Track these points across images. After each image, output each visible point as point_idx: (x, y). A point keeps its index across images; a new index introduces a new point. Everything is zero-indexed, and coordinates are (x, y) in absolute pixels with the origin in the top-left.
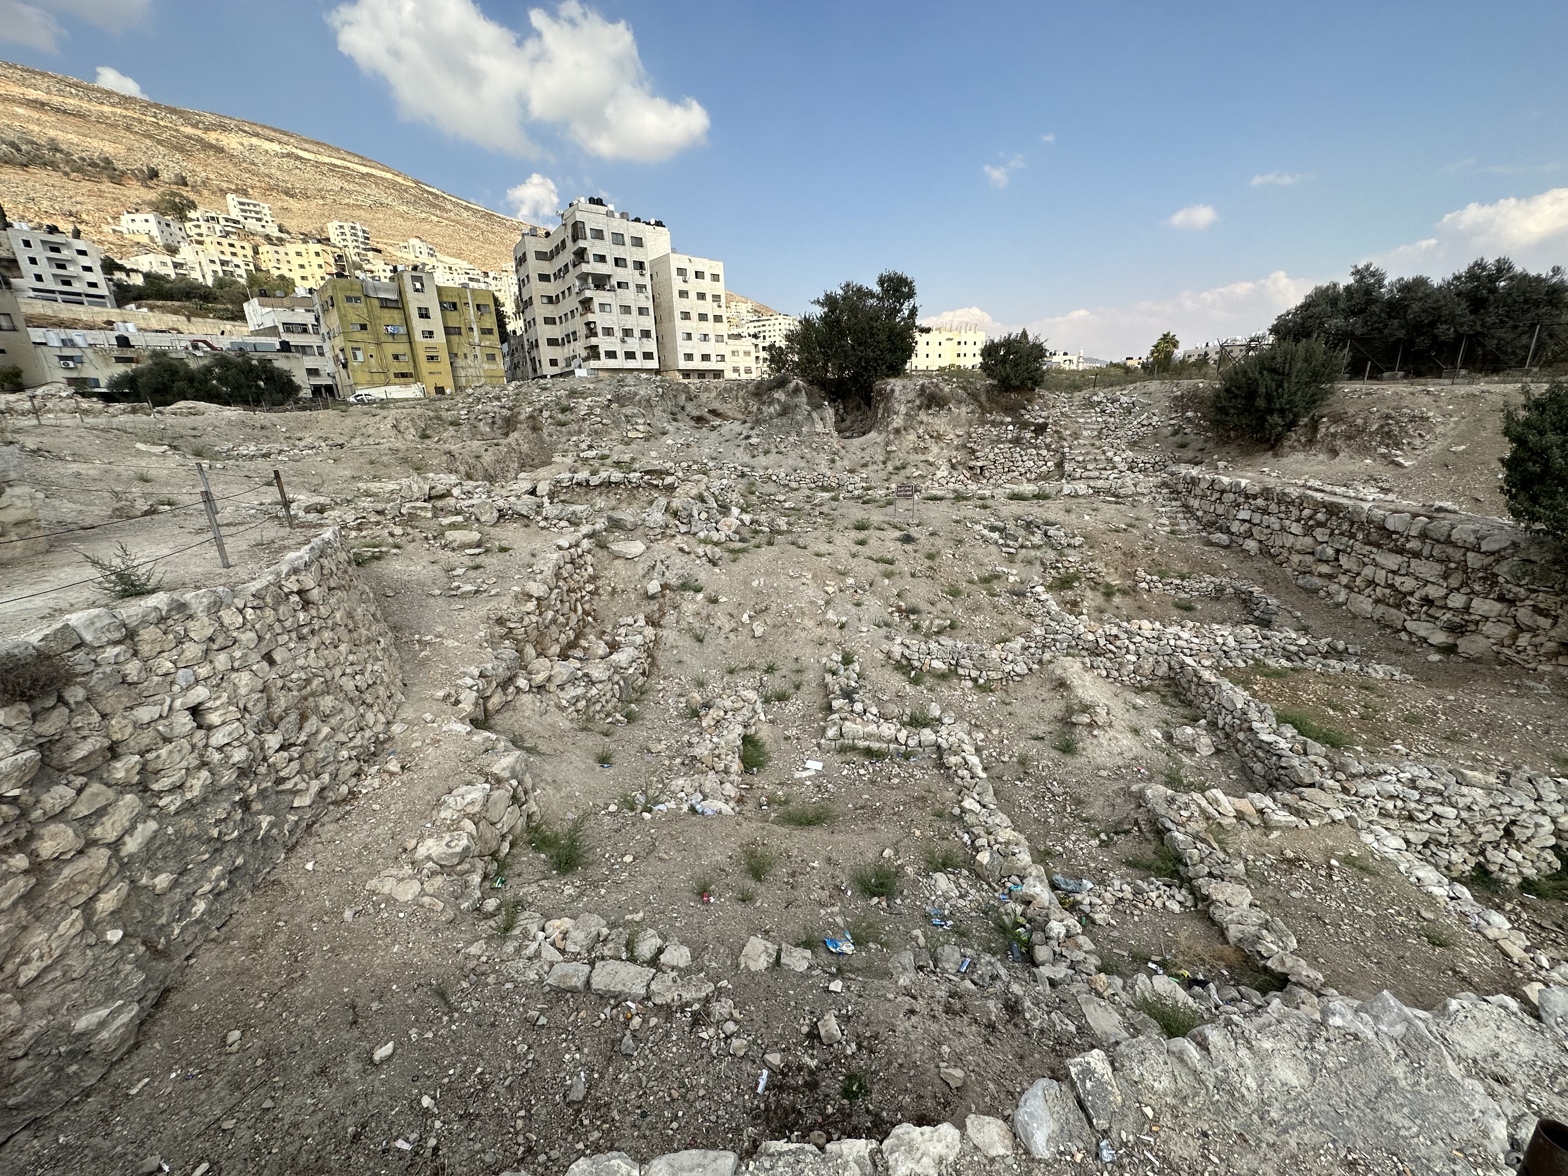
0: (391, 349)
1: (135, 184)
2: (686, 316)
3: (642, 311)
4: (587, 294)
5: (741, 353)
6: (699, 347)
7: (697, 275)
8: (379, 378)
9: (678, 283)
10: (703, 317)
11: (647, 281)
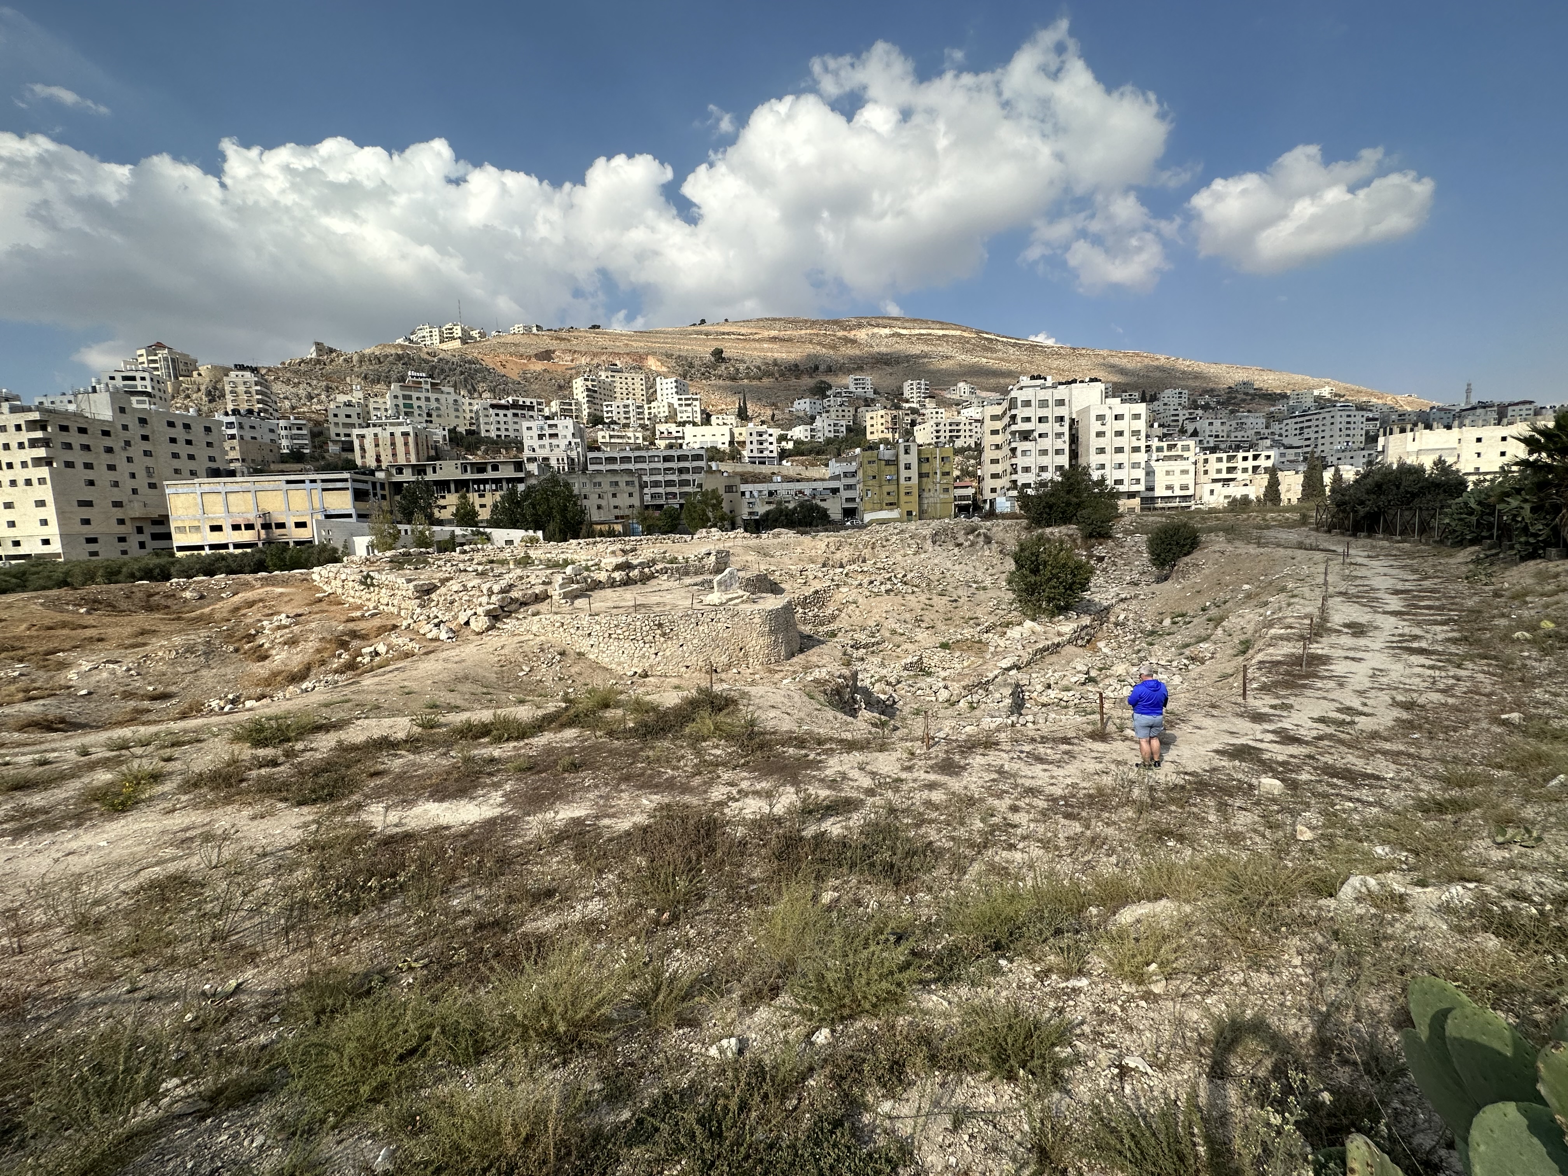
0: (886, 489)
1: (806, 377)
2: (1101, 451)
3: (1058, 452)
4: (1013, 445)
5: (1177, 472)
6: (1112, 474)
7: (1117, 417)
8: (877, 506)
9: (1096, 426)
10: (1119, 450)
11: (1066, 429)
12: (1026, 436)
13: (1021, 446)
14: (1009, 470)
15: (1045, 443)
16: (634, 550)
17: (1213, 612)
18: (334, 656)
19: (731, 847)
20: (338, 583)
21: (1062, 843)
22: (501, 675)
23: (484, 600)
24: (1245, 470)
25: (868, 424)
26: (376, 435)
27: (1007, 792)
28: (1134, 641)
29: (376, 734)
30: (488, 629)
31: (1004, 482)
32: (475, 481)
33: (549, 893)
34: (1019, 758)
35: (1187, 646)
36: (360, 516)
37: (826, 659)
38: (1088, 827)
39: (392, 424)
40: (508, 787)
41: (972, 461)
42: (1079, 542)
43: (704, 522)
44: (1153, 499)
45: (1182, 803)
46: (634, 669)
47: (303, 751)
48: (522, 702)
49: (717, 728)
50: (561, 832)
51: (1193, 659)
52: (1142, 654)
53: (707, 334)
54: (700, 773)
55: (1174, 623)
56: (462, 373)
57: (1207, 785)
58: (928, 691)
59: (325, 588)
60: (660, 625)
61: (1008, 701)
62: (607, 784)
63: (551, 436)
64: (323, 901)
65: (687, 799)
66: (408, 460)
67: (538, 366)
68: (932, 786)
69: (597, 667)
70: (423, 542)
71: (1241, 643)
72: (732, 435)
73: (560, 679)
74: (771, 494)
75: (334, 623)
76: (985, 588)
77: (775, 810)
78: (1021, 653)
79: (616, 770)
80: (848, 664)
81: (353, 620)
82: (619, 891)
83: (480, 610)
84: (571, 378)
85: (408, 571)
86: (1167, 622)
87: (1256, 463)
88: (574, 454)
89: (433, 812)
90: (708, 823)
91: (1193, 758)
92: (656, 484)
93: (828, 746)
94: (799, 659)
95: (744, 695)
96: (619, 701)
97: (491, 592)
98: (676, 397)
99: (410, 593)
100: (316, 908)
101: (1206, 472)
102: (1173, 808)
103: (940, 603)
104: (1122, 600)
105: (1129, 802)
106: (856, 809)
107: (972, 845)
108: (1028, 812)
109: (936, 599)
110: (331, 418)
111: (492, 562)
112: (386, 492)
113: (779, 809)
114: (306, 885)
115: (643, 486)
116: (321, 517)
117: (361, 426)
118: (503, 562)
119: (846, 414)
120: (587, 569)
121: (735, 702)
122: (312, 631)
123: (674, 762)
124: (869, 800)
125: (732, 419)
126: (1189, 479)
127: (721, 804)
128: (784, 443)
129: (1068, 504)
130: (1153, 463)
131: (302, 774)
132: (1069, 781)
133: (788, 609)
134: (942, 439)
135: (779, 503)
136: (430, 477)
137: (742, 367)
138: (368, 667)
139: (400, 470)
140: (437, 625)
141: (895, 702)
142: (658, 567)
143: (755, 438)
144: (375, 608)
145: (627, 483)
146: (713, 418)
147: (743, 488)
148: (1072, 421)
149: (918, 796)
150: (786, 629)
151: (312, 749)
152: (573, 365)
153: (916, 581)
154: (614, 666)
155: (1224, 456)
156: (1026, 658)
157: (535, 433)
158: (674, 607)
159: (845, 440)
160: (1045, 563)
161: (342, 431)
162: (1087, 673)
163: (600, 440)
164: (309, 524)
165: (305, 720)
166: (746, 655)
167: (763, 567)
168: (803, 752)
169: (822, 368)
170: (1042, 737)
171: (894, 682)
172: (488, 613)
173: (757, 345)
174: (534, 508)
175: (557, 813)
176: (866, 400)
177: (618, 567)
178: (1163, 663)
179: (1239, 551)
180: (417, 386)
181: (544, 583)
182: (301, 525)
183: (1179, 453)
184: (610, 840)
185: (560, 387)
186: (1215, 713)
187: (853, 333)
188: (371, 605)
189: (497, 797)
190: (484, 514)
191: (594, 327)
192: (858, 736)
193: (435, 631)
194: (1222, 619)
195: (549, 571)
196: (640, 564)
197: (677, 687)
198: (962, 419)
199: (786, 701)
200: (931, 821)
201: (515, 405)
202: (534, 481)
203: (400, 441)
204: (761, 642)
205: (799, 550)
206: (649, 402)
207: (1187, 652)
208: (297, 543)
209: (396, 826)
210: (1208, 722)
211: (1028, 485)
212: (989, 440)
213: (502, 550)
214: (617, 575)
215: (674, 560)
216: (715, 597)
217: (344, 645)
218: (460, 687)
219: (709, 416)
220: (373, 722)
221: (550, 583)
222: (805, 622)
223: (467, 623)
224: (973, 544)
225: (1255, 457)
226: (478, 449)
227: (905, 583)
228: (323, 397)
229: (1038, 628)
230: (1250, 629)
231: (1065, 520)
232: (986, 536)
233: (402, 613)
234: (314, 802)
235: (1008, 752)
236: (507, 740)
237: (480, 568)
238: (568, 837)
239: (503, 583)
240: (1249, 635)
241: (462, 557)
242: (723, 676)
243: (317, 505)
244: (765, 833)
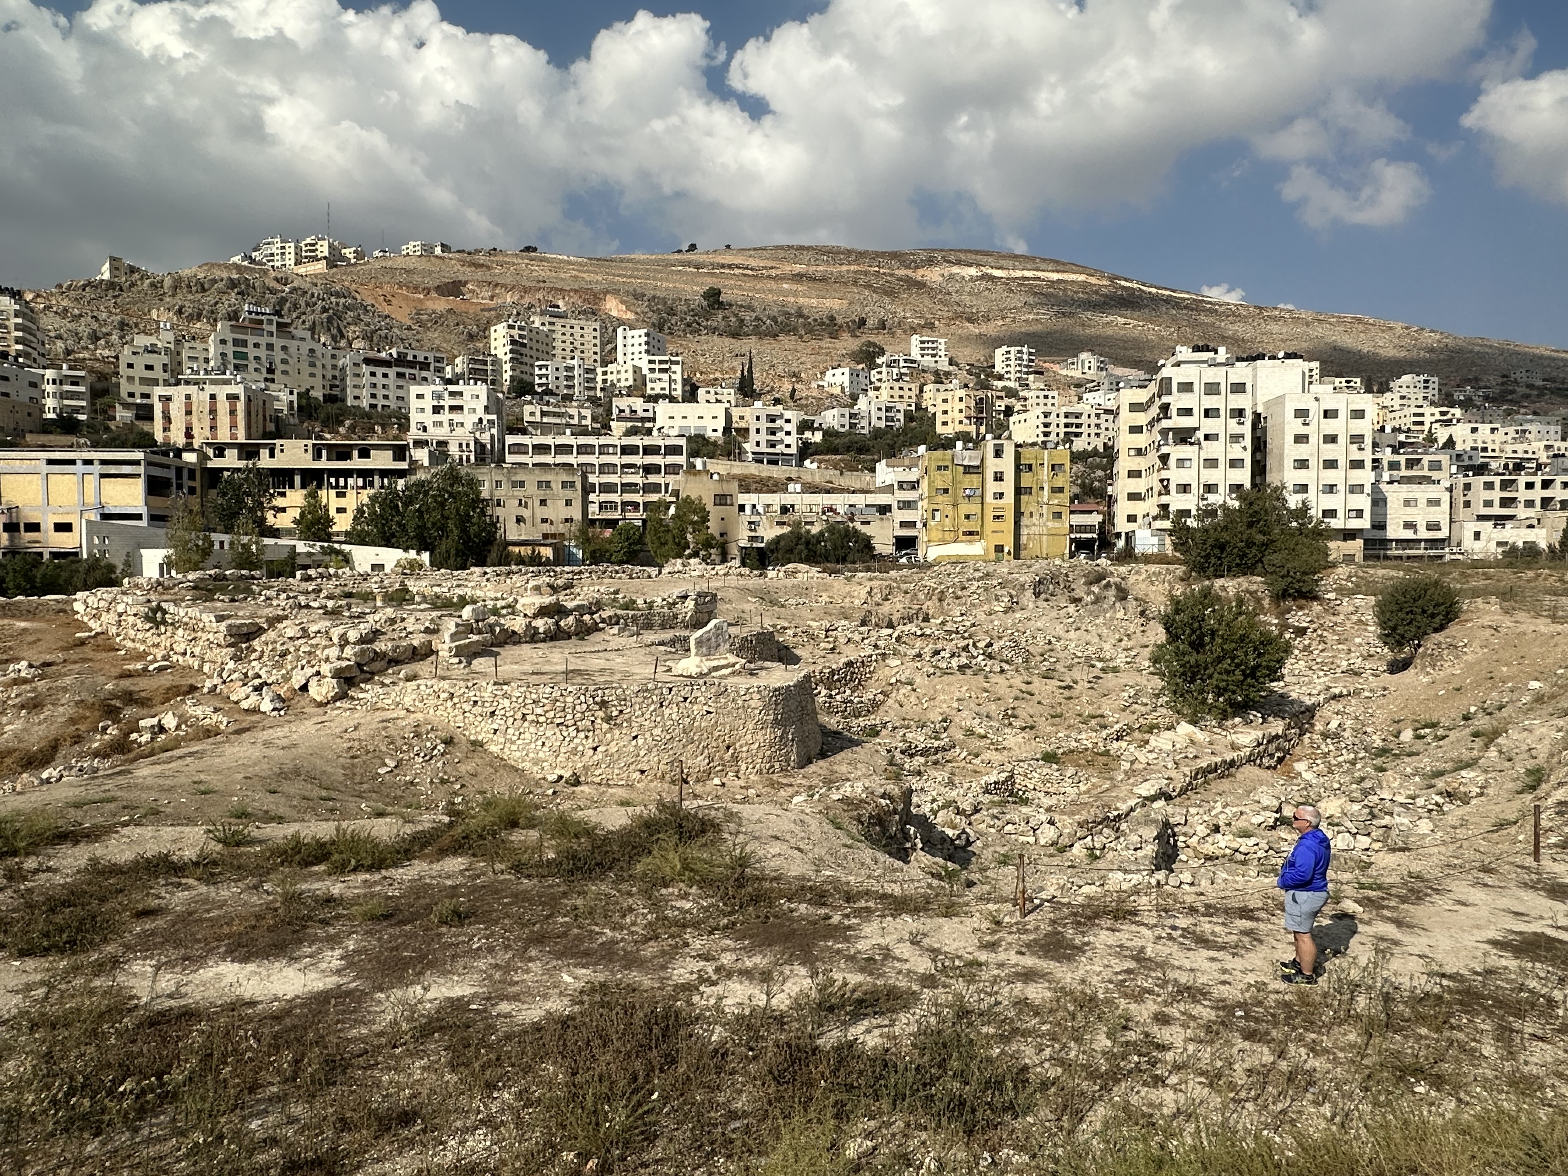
0: (964, 509)
1: (846, 335)
2: (1302, 464)
3: (1235, 463)
4: (1164, 450)
5: (1422, 503)
6: (1318, 503)
7: (1327, 414)
8: (950, 536)
9: (1295, 426)
10: (1331, 464)
11: (1247, 429)
12: (1184, 437)
13: (1177, 452)
14: (1157, 487)
15: (1213, 449)
16: (569, 586)
17: (1482, 722)
18: (95, 730)
19: (700, 1058)
20: (112, 617)
21: (1240, 1078)
22: (350, 772)
23: (334, 652)
24: (1530, 504)
25: (939, 410)
26: (188, 397)
27: (1150, 992)
28: (1353, 763)
29: (151, 850)
30: (337, 698)
31: (1150, 506)
32: (334, 473)
33: (406, 1118)
34: (1170, 938)
35: (1440, 774)
36: (153, 518)
37: (862, 769)
38: (1281, 1055)
39: (214, 382)
40: (351, 945)
41: (1100, 473)
42: (1266, 603)
43: (680, 549)
44: (1385, 543)
45: (1442, 1024)
46: (559, 772)
47: (36, 871)
48: (380, 814)
49: (686, 867)
50: (430, 1020)
51: (1450, 795)
52: (1367, 784)
53: (698, 267)
54: (657, 938)
55: (1419, 737)
56: (325, 310)
57: (1478, 996)
58: (1023, 827)
59: (92, 624)
60: (604, 704)
61: (1150, 849)
62: (507, 947)
63: (453, 408)
64: (45, 1111)
65: (634, 976)
66: (233, 436)
67: (440, 304)
68: (1028, 976)
69: (500, 764)
70: (246, 560)
71: (1529, 772)
72: (729, 417)
73: (443, 782)
74: (784, 509)
75: (101, 679)
76: (1115, 670)
77: (774, 1002)
78: (1173, 774)
79: (523, 926)
80: (897, 777)
81: (129, 675)
82: (519, 1123)
83: (326, 669)
84: (489, 324)
85: (221, 603)
86: (1407, 735)
87: (1547, 493)
88: (485, 438)
89: (231, 978)
90: (666, 1017)
91: (1455, 951)
92: (608, 488)
93: (862, 904)
94: (819, 767)
95: (730, 816)
96: (533, 818)
97: (344, 642)
98: (646, 358)
99: (220, 636)
100: (33, 1120)
101: (1467, 504)
102: (1424, 1031)
103: (1044, 689)
104: (1334, 697)
105: (1348, 1017)
106: (906, 1007)
107: (1093, 1074)
108: (1185, 1026)
109: (1038, 684)
110: (123, 370)
111: (349, 595)
112: (197, 484)
113: (781, 1001)
114: (20, 1085)
115: (588, 489)
116: (94, 516)
117: (167, 383)
118: (367, 597)
119: (906, 393)
120: (495, 612)
121: (717, 828)
122: (65, 690)
123: (616, 918)
124: (927, 994)
125: (729, 395)
126: (1441, 514)
127: (688, 988)
128: (807, 434)
129: (1250, 544)
130: (1384, 487)
131: (30, 906)
132: (1251, 979)
133: (805, 686)
134: (1052, 437)
135: (797, 524)
136: (265, 462)
137: (748, 317)
138: (146, 749)
139: (220, 450)
140: (258, 689)
141: (969, 843)
142: (605, 614)
143: (764, 425)
144: (166, 658)
145: (565, 485)
146: (701, 392)
147: (743, 498)
148: (1257, 416)
149: (1006, 991)
150: (801, 719)
151: (49, 869)
152: (492, 304)
153: (1008, 654)
154: (527, 765)
155: (1497, 480)
156: (1180, 782)
157: (428, 403)
158: (627, 676)
159: (905, 431)
160: (1213, 633)
161: (138, 389)
162: (1279, 810)
163: (527, 418)
164: (76, 527)
165: (42, 824)
166: (735, 758)
167: (767, 623)
168: (822, 911)
169: (871, 322)
170: (1208, 906)
171: (969, 809)
172: (338, 674)
173: (773, 285)
174: (421, 517)
175: (426, 989)
176: (936, 373)
177: (543, 612)
178: (1401, 799)
179: (1522, 628)
180: (256, 326)
181: (427, 631)
182: (63, 528)
183: (1425, 472)
184: (508, 1037)
185: (471, 337)
186: (1488, 880)
187: (920, 272)
188: (159, 653)
189: (333, 959)
190: (342, 523)
191: (528, 249)
192: (910, 889)
193: (254, 698)
194: (1496, 733)
195: (435, 614)
196: (578, 608)
197: (625, 803)
198: (1084, 407)
199: (797, 829)
200: (1026, 1033)
201: (401, 361)
202: (421, 475)
203: (223, 406)
204: (760, 737)
205: (825, 598)
206: (604, 364)
207: (1440, 784)
208: (55, 555)
209: (170, 996)
210: (1477, 895)
211: (1187, 513)
212: (1125, 442)
213: (365, 577)
214: (541, 624)
215: (630, 605)
216: (691, 664)
217: (112, 713)
218: (286, 787)
219: (694, 389)
220: (147, 831)
221: (436, 631)
222: (830, 710)
223: (304, 688)
224: (1098, 600)
225: (1546, 484)
226: (341, 423)
227: (990, 657)
228: (114, 337)
229: (1200, 736)
230: (1543, 750)
231: (1245, 568)
232: (1119, 588)
233: (206, 669)
234: (45, 952)
235: (1151, 927)
236: (355, 870)
237: (330, 604)
238: (441, 1029)
239: (364, 628)
240: (1541, 760)
241: (304, 585)
242: (699, 789)
243: (91, 498)
244: (758, 1038)
